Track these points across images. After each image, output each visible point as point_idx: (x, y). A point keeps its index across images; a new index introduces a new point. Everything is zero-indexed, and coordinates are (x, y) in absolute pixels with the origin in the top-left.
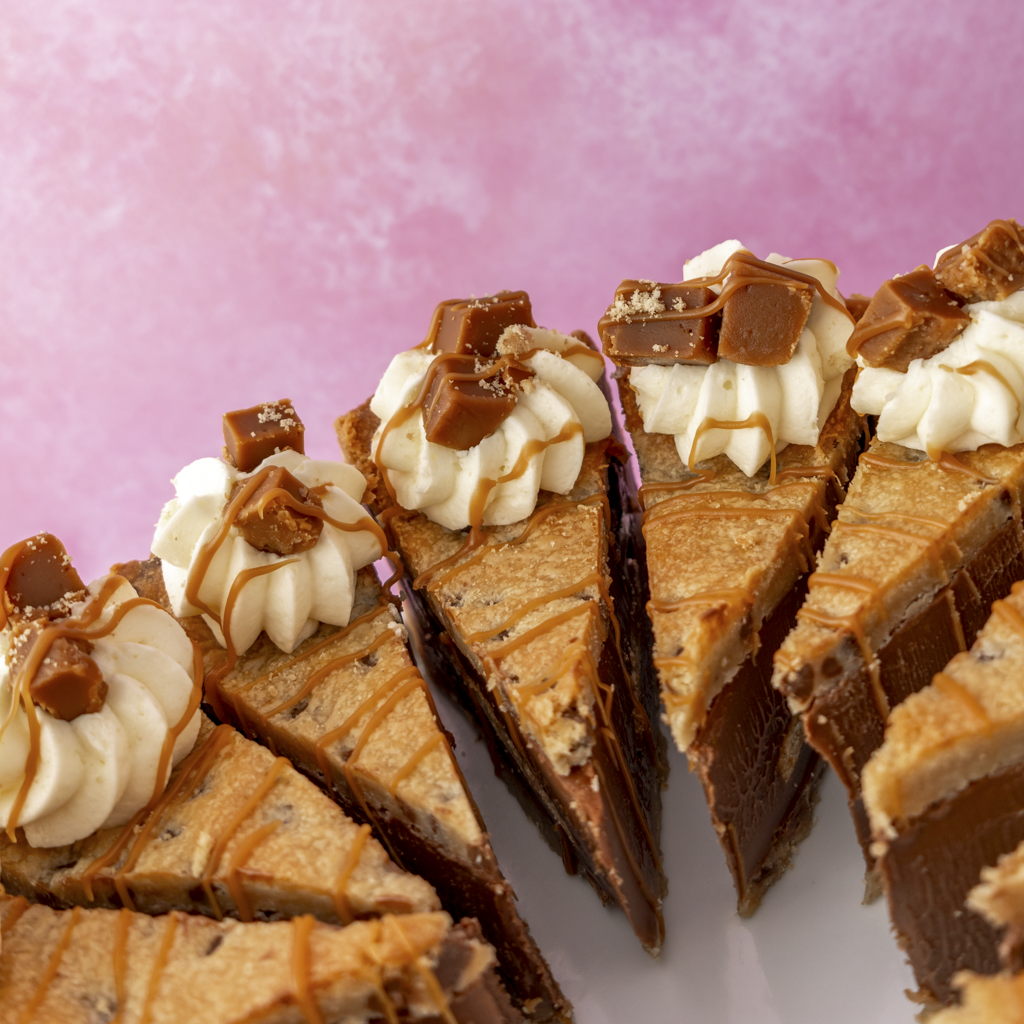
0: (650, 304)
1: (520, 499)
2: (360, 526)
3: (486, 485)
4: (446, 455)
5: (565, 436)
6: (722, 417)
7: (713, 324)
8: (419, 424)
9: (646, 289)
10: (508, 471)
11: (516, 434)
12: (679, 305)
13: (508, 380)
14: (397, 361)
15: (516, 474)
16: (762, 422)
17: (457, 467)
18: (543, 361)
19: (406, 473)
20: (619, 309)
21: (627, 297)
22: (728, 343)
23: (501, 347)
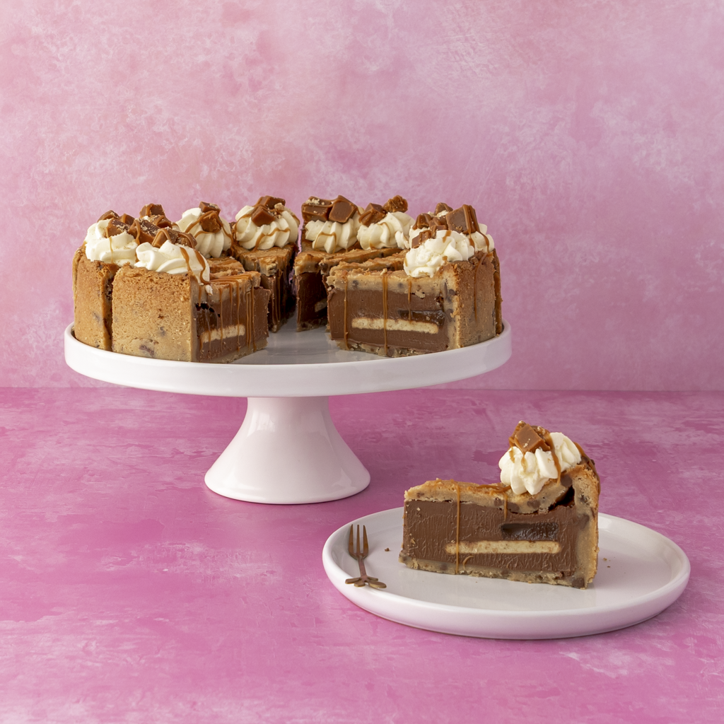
0: (316, 202)
1: (270, 242)
2: (229, 235)
3: (263, 235)
4: (254, 227)
5: (286, 231)
6: (325, 232)
7: (330, 209)
8: (250, 219)
9: (316, 199)
10: (269, 233)
11: (274, 225)
12: (323, 203)
13: (275, 213)
14: (246, 207)
15: (271, 235)
16: (335, 235)
17: (256, 231)
18: (285, 213)
19: (240, 232)
20: (308, 201)
21: (311, 200)
22: (332, 214)
23: (276, 206)
